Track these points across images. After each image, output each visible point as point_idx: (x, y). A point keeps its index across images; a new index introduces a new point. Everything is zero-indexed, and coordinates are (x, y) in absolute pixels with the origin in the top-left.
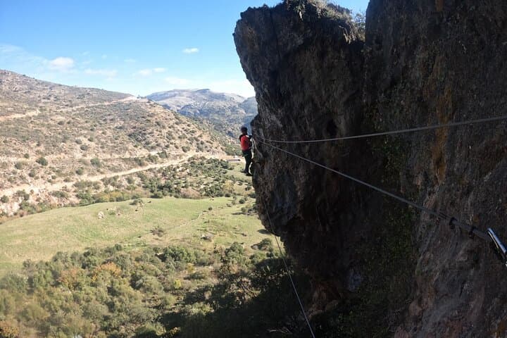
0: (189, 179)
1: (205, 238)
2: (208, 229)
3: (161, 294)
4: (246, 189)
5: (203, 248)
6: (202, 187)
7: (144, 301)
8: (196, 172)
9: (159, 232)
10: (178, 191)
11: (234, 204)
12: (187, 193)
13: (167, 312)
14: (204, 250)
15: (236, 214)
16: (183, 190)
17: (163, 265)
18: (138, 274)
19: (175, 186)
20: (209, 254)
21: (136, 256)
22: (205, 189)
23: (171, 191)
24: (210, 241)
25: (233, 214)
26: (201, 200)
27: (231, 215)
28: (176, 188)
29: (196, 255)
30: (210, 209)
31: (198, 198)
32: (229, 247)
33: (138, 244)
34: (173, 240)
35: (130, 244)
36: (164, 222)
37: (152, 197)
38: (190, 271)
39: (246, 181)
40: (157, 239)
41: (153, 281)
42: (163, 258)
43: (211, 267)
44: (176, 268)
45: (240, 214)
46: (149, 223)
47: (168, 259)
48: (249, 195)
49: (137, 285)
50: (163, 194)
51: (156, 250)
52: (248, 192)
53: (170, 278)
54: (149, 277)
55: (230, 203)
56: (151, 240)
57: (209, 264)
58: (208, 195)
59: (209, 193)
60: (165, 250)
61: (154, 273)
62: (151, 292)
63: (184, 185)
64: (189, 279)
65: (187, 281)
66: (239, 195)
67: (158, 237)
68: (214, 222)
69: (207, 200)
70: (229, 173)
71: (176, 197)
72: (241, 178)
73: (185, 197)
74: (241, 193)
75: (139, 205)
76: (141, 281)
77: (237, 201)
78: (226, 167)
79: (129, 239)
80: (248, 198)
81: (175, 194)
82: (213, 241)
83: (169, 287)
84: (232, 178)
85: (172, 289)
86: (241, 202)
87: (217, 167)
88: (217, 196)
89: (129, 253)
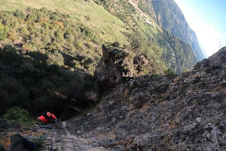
0: (115, 5)
1: (102, 33)
2: (106, 30)
3: (72, 45)
4: (133, 25)
5: (99, 36)
6: (118, 11)
7: (65, 44)
8: (120, 4)
9: (88, 19)
10: (107, 6)
11: (124, 27)
12: (110, 10)
13: (69, 54)
14: (99, 37)
15: (121, 32)
16: (110, 7)
17: (80, 33)
18: (69, 32)
19: (108, 4)
20: (100, 39)
21: (73, 24)
22: (118, 13)
23: (104, 4)
24: (104, 35)
25: (120, 31)
27: (119, 31)
28: (107, 5)
29: (95, 36)
30: (114, 23)
31: (113, 15)
32: (108, 42)
33: (77, 19)
34: (91, 25)
35: (74, 17)
36: (92, 15)
37: (95, 2)
38: (88, 42)
39: (136, 23)
41: (72, 38)
42: (82, 30)
43: (96, 45)
44: (84, 38)
45: (122, 33)
46: (86, 13)
47: (83, 32)
48: (132, 28)
49: (66, 37)
50: (101, 4)
51: (82, 25)
52: (133, 27)
53: (79, 40)
54: (72, 36)
55: (123, 26)
56: (82, 19)
57: (96, 44)
58: (117, 16)
59: (118, 16)
60: (85, 28)
61: (75, 35)
62: (69, 42)
63: (111, 5)
64: (85, 45)
66: (129, 25)
67: (86, 20)
68: (111, 29)
69: (115, 18)
70: (133, 14)
71: (105, 8)
72: (135, 20)
73: (108, 10)
74: (130, 25)
75: (88, 2)
76: (68, 36)
77: (126, 27)
78: (133, 11)
79: (75, 14)
80: (131, 29)
81: (105, 6)
82: (104, 36)
83: (76, 44)
84: (132, 17)
85: (76, 45)
86: (127, 29)
87: (130, 8)
88: (121, 19)
89: (71, 21)
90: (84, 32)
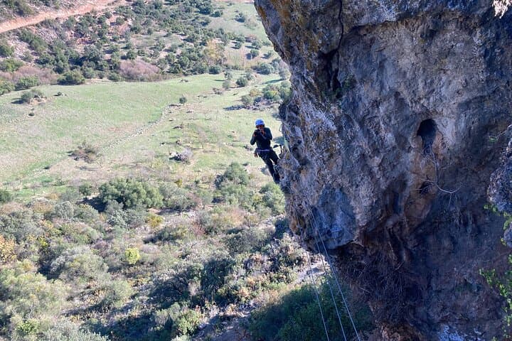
0: (134, 40)
1: (177, 159)
2: (181, 140)
3: (103, 279)
4: (249, 56)
5: (175, 177)
6: (163, 55)
7: (70, 299)
8: (146, 24)
9: (87, 153)
10: (115, 67)
11: (227, 87)
12: (133, 70)
13: (117, 317)
14: (177, 182)
15: (232, 108)
16: (124, 64)
17: (100, 218)
18: (54, 245)
19: (108, 56)
20: (187, 187)
21: (45, 209)
22: (168, 59)
23: (99, 68)
24: (187, 162)
25: (228, 109)
26: (164, 82)
27: (222, 112)
28: (109, 61)
29: (162, 191)
30: (182, 101)
31: (157, 79)
32: (222, 172)
33: (46, 183)
34: (116, 167)
35: (29, 185)
36: (92, 133)
37: (62, 83)
38: (153, 226)
39: (248, 40)
40: (85, 168)
41: (84, 255)
42: (100, 205)
43: (191, 213)
44: (128, 222)
45: (239, 108)
46: (63, 139)
47: (110, 207)
48: (255, 68)
49: (54, 269)
50: (84, 75)
51: (84, 190)
52: (253, 62)
53: (118, 243)
54: (78, 249)
55: (219, 86)
56: (72, 171)
57: (188, 208)
58: (175, 72)
59: (178, 68)
60: (104, 189)
61: (86, 238)
62: (83, 276)
63: (125, 53)
64: (153, 241)
65: (150, 246)
66: (235, 68)
67: (85, 164)
68: (193, 127)
69: (174, 82)
70: (215, 23)
71: (112, 79)
72: (237, 35)
73: (130, 77)
74: (239, 64)
75: (35, 102)
76: (61, 259)
77: (233, 82)
78: (206, 12)
79: (24, 175)
80: (253, 74)
81: (108, 73)
82: (193, 163)
83: (117, 263)
84: (220, 33)
85: (122, 268)
86: (241, 84)
87: (188, 11)
88: (194, 72)
89: (28, 206)
90: (113, 205)
